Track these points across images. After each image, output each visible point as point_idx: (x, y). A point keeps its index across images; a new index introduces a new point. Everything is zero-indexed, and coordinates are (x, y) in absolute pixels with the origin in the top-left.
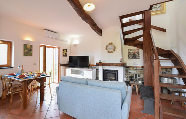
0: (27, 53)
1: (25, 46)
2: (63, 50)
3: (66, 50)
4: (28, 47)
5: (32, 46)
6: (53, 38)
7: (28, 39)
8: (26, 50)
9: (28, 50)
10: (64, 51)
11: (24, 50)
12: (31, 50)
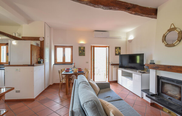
0: (81, 53)
1: (80, 48)
2: (116, 48)
3: (120, 48)
4: (82, 48)
5: (84, 48)
6: (104, 37)
7: (82, 42)
8: (80, 51)
9: (82, 51)
10: (117, 50)
11: (79, 52)
12: (84, 51)
